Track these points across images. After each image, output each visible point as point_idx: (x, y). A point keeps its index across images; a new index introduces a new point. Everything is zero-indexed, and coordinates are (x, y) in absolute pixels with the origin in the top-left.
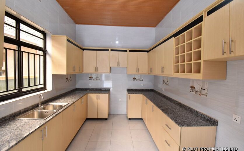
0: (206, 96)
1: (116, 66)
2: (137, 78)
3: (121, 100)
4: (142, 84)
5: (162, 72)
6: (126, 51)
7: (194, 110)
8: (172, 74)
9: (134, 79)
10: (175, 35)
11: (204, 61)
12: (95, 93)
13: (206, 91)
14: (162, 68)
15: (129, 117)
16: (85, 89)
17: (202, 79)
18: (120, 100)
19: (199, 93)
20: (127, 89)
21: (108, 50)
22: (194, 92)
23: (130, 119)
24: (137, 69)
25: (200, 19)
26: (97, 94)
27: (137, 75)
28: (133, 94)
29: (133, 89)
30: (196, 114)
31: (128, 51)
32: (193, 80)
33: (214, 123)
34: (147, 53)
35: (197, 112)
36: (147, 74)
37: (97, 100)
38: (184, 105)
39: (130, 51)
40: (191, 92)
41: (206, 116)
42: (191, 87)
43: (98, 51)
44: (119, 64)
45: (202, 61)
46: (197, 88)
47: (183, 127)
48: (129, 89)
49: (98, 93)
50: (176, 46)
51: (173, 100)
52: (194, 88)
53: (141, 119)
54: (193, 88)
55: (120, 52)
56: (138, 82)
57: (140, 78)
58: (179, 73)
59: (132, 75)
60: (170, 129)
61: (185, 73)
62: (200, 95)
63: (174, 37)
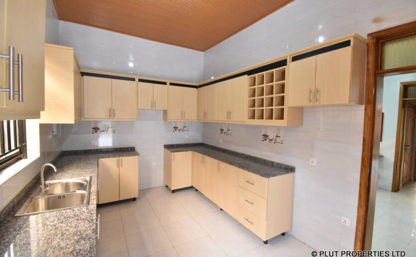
0: (282, 143)
1: (149, 107)
2: (180, 127)
3: (155, 165)
4: (187, 137)
5: (229, 117)
6: (165, 83)
7: (268, 161)
8: (245, 120)
9: (176, 128)
10: (249, 73)
11: (288, 107)
12: (114, 156)
13: (282, 138)
14: (228, 112)
15: (173, 189)
16: (83, 150)
17: (286, 125)
18: (153, 163)
19: (273, 141)
20: (165, 145)
21: (133, 80)
22: (268, 140)
23: (174, 191)
24: (182, 113)
25: (283, 63)
26: (118, 158)
27: (179, 122)
28: (180, 151)
29: (174, 145)
30: (272, 164)
31: (168, 84)
32: (266, 127)
33: (290, 169)
34: (195, 89)
35: (272, 163)
36: (196, 121)
37: (118, 169)
38: (255, 157)
39: (171, 84)
40: (263, 141)
41: (283, 164)
42: (264, 135)
43: (113, 80)
44: (153, 103)
45: (285, 107)
46: (271, 135)
47: (269, 178)
48: (167, 145)
49: (119, 156)
50: (250, 86)
51: (239, 153)
52: (268, 136)
53: (192, 188)
54: (265, 136)
55: (155, 85)
56: (181, 133)
57: (184, 127)
58: (256, 120)
59: (172, 122)
60: (253, 184)
61: (264, 120)
62: (275, 143)
63: (247, 75)
